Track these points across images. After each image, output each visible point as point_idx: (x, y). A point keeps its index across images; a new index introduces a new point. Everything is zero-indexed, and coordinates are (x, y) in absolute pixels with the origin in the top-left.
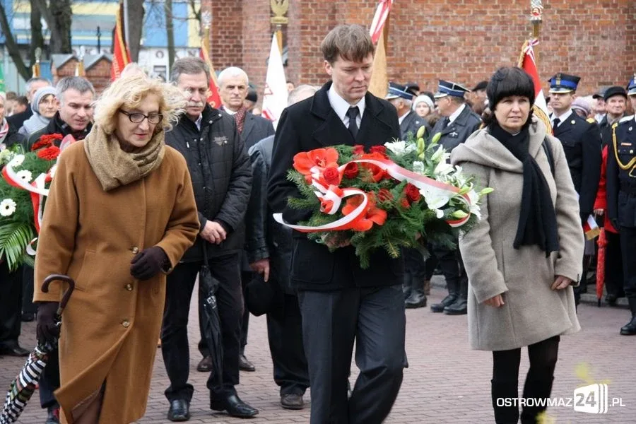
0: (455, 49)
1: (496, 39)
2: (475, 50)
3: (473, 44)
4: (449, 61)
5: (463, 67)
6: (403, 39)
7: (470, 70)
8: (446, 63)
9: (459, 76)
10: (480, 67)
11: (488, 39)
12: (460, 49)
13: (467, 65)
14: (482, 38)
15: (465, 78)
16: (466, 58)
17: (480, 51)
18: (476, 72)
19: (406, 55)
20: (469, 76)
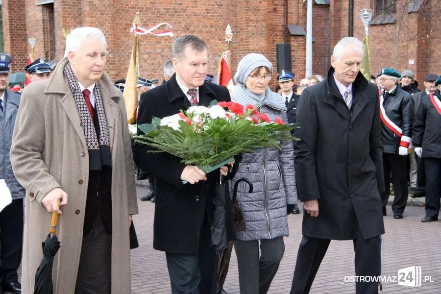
0: (146, 61)
1: (167, 56)
2: (156, 62)
3: (155, 59)
4: (144, 67)
5: (150, 70)
6: (119, 56)
7: (154, 72)
8: (141, 69)
9: (148, 75)
10: (159, 71)
11: (163, 56)
12: (148, 61)
13: (152, 70)
14: (160, 56)
15: (152, 76)
16: (152, 66)
17: (159, 62)
18: (157, 73)
19: (121, 64)
20: (153, 75)
